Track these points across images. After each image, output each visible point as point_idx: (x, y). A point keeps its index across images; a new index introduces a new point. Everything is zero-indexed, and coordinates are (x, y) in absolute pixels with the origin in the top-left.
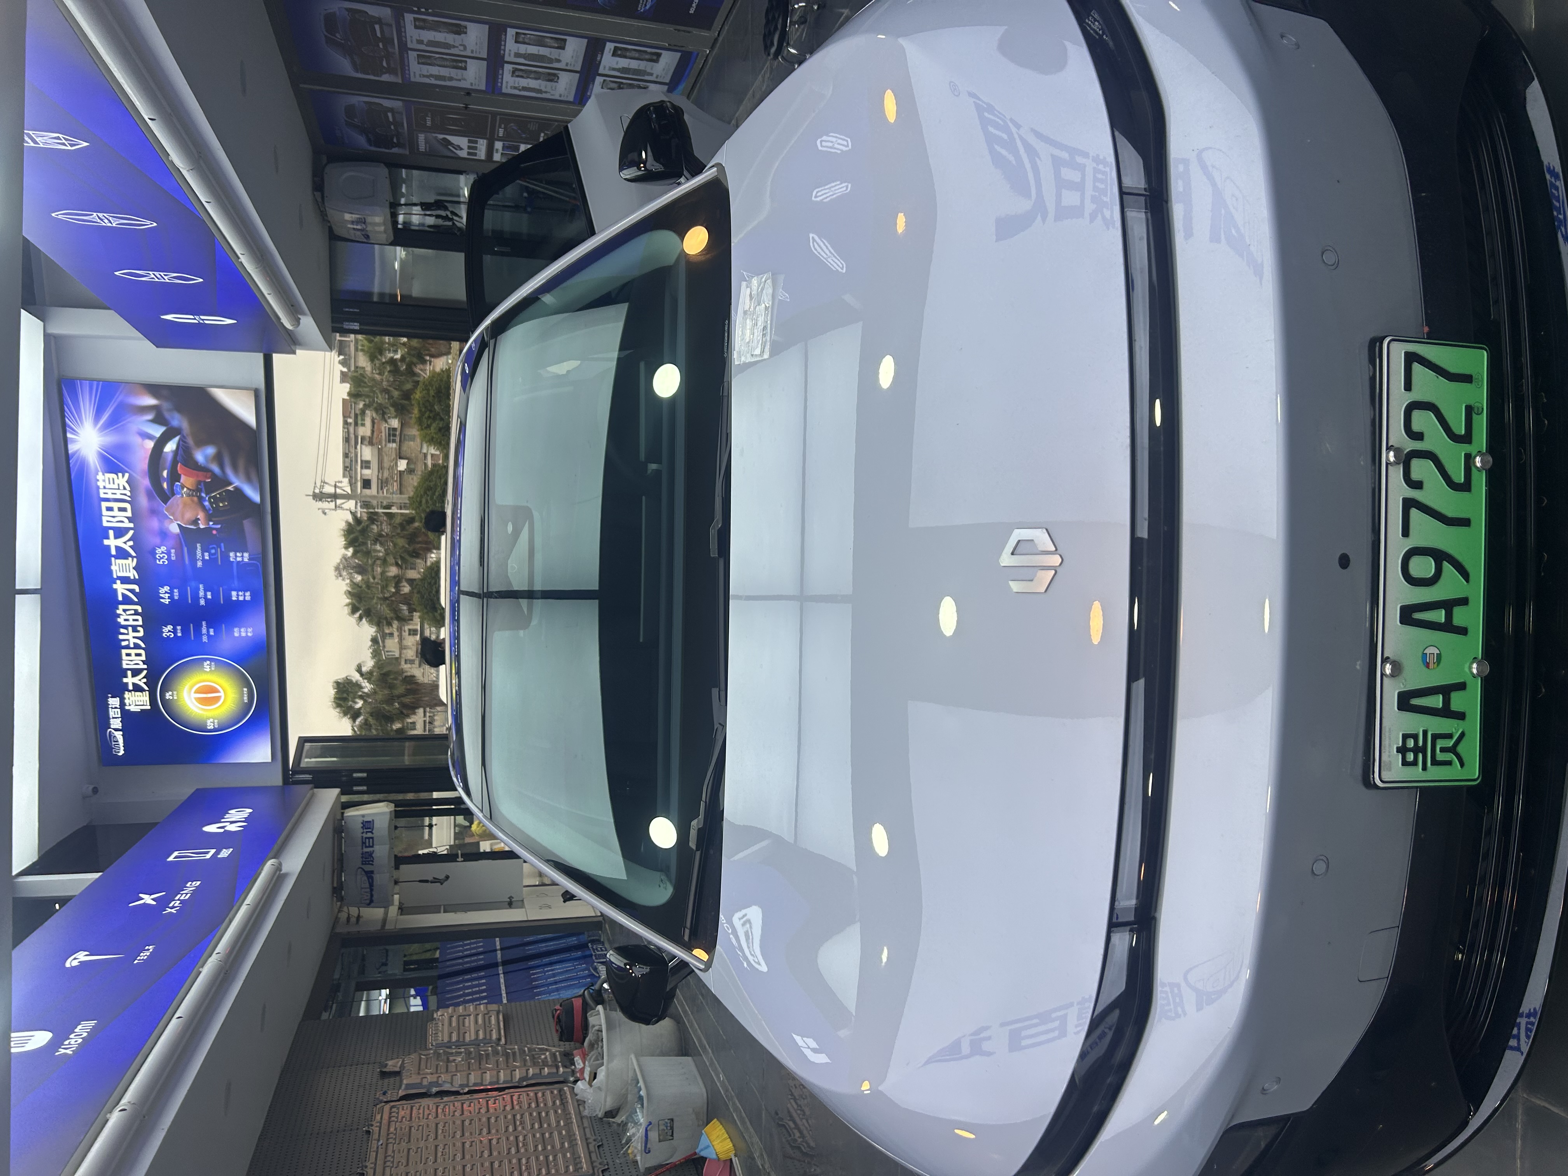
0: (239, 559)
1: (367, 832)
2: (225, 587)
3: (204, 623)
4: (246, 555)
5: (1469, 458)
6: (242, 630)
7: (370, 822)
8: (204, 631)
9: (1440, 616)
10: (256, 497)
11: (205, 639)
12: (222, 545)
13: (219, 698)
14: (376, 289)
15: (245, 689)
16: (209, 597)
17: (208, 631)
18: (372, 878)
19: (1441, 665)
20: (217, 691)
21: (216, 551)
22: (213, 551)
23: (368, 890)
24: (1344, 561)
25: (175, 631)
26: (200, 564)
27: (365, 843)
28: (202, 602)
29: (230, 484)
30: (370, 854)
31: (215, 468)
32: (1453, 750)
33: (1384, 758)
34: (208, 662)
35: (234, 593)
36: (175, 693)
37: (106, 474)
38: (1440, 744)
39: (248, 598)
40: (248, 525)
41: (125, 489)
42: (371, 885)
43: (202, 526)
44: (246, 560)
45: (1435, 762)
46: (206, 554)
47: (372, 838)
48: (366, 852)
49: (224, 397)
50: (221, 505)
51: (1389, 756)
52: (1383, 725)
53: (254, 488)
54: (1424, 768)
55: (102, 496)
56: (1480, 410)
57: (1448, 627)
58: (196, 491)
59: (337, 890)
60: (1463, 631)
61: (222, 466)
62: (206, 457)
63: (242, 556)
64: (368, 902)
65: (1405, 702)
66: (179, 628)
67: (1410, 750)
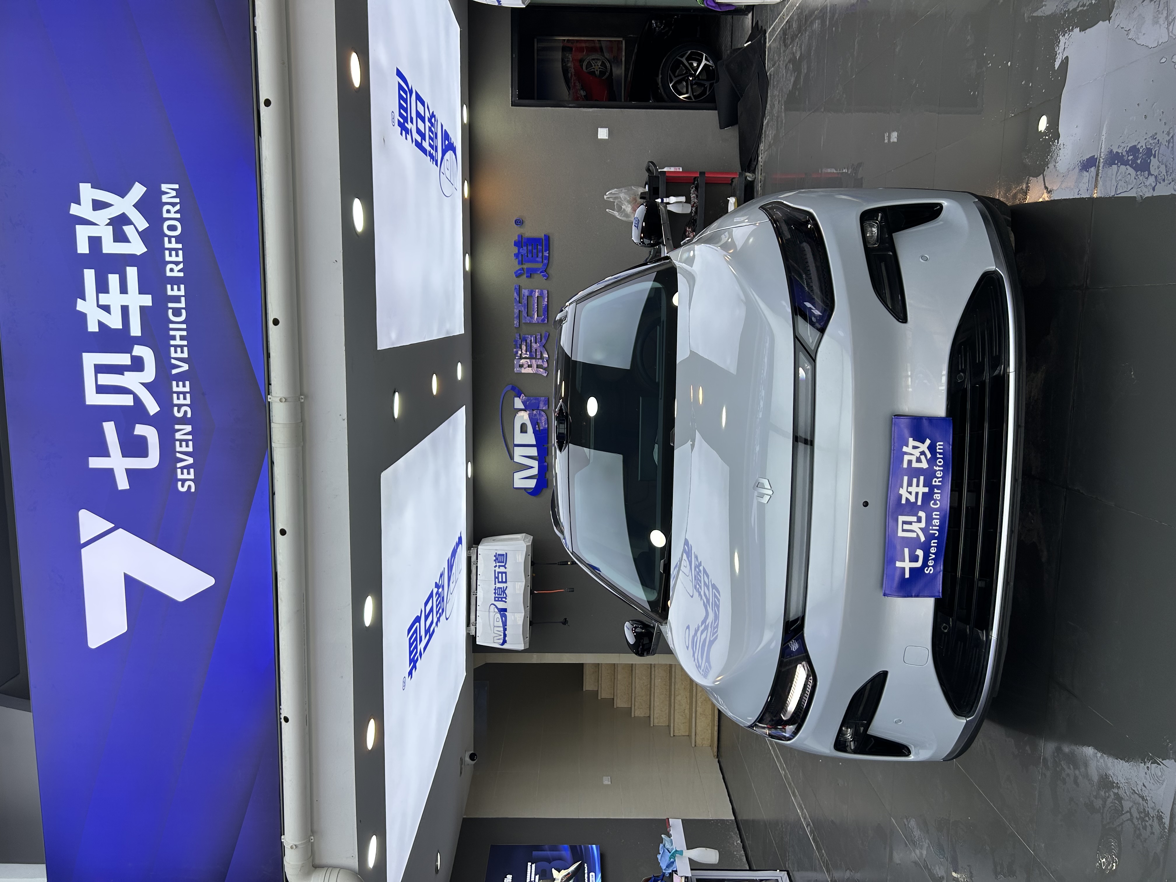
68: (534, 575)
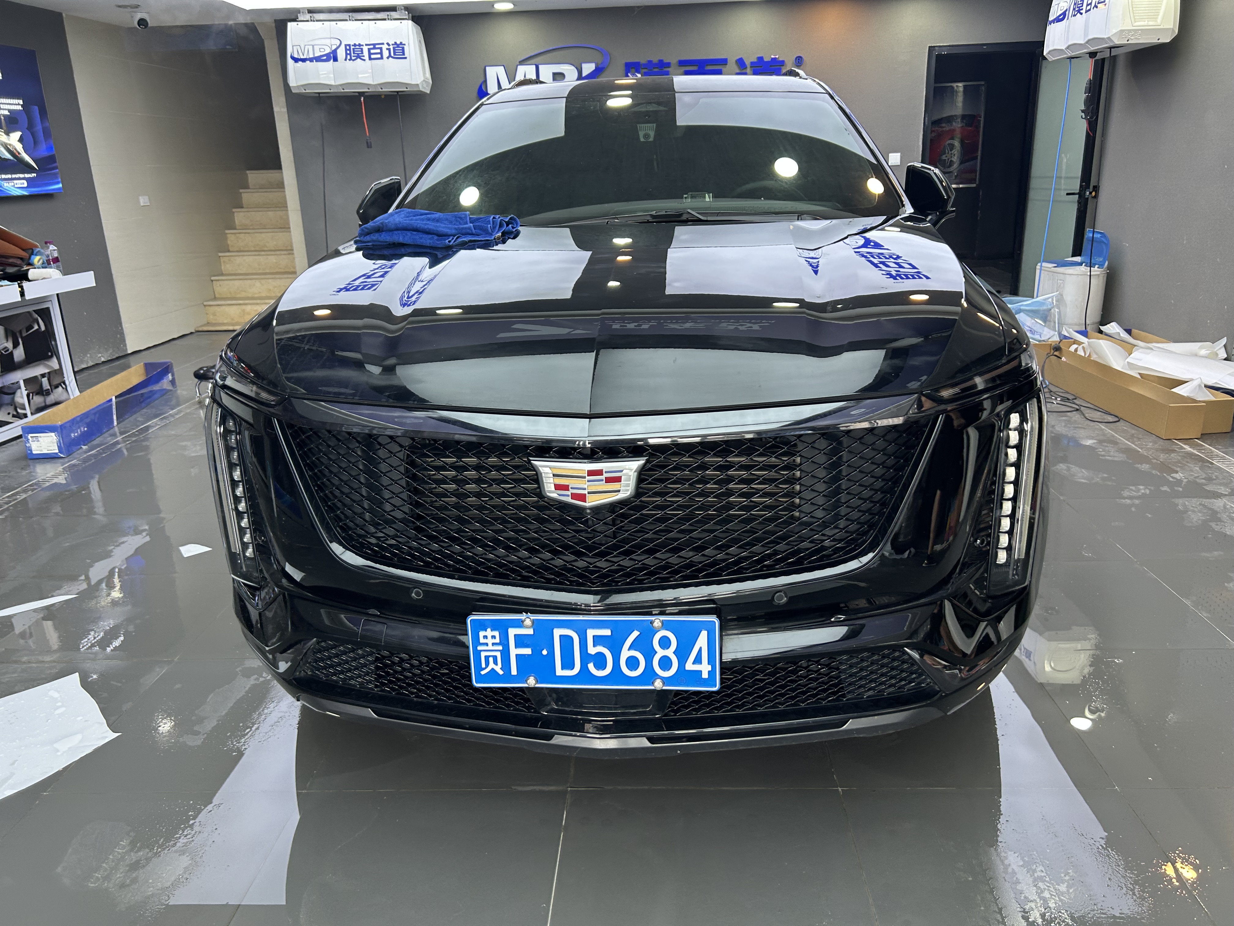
68: (383, 97)
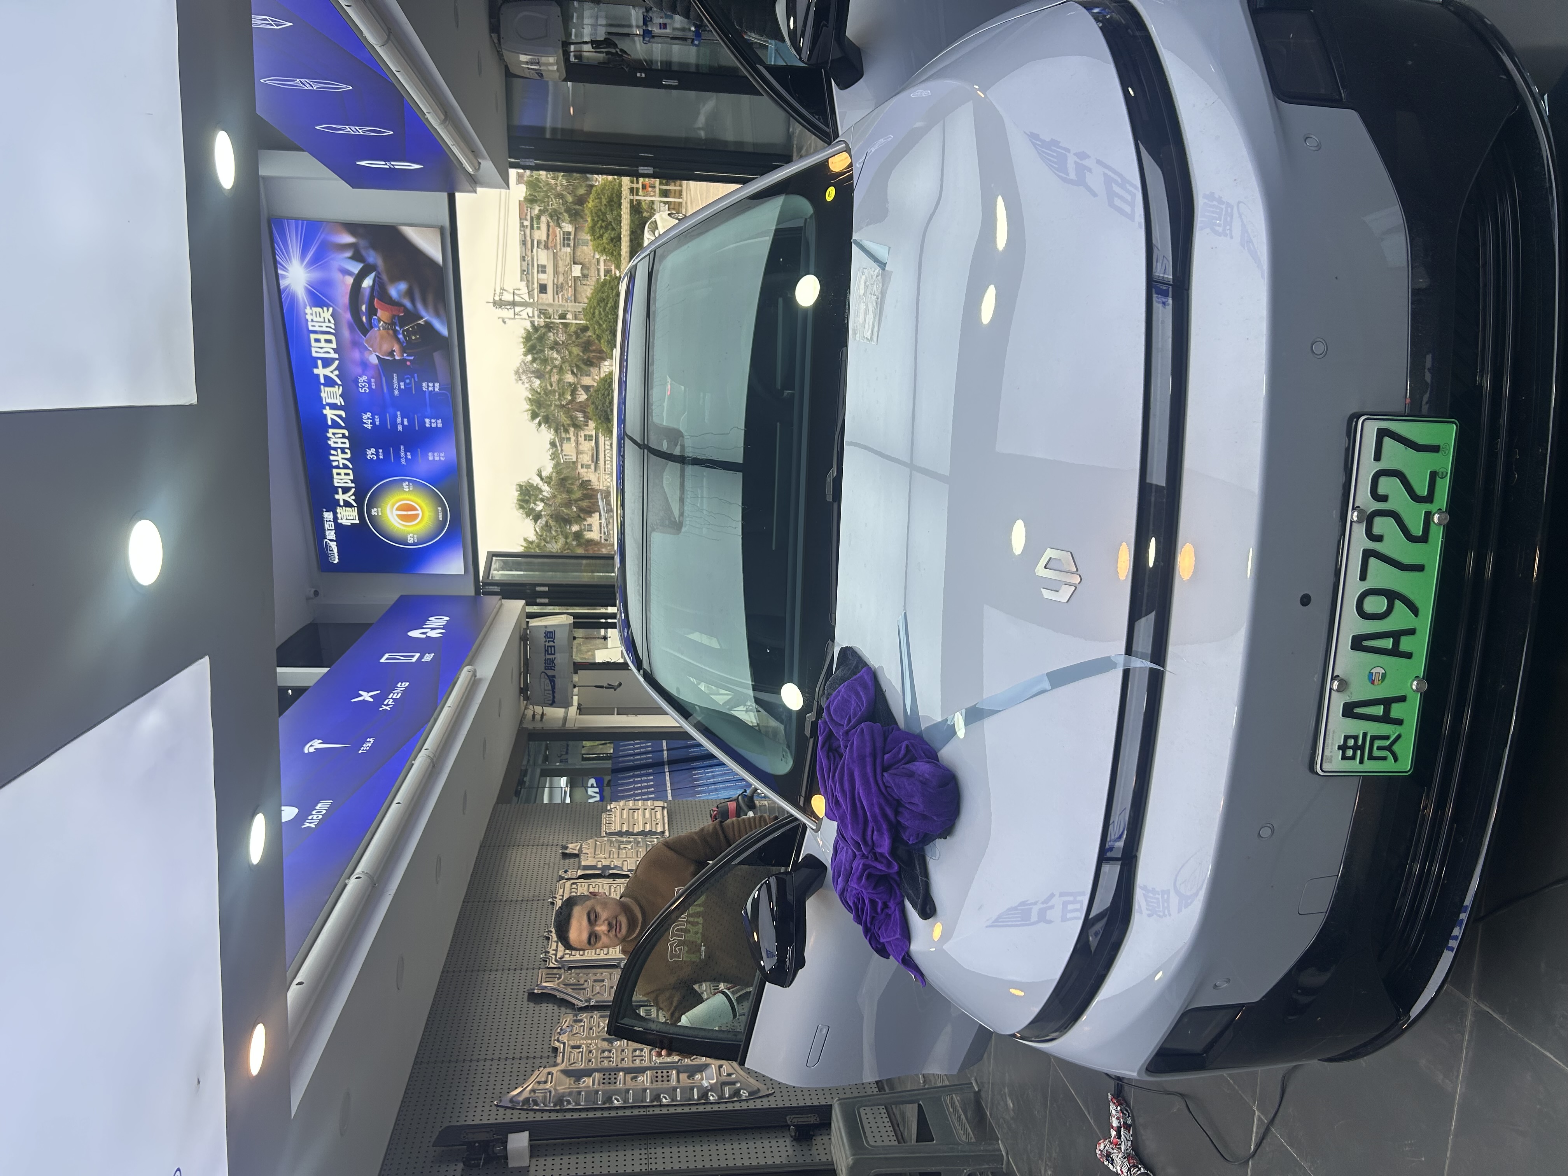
0: (431, 389)
1: (549, 641)
2: (420, 415)
3: (402, 447)
4: (437, 385)
5: (1428, 516)
6: (436, 454)
7: (552, 632)
8: (402, 454)
9: (1388, 643)
10: (444, 331)
11: (403, 461)
12: (416, 375)
13: (417, 516)
14: (548, 124)
15: (440, 509)
16: (406, 423)
17: (406, 455)
18: (554, 682)
19: (1385, 682)
20: (415, 509)
21: (411, 381)
22: (408, 381)
23: (551, 692)
24: (1306, 600)
25: (377, 454)
26: (396, 393)
27: (548, 651)
28: (400, 428)
29: (421, 318)
30: (552, 661)
31: (407, 303)
32: (1389, 748)
33: (1326, 753)
34: (407, 483)
35: (427, 421)
36: (379, 509)
37: (313, 308)
38: (1378, 743)
39: (440, 425)
40: (437, 357)
41: (329, 322)
42: (553, 688)
43: (397, 358)
44: (437, 390)
45: (1371, 757)
46: (402, 384)
47: (554, 647)
48: (549, 659)
49: (414, 235)
50: (413, 338)
51: (1331, 752)
52: (1328, 727)
53: (442, 322)
54: (1361, 762)
55: (311, 328)
56: (1444, 474)
57: (1395, 652)
58: (391, 325)
59: (524, 691)
60: (1408, 656)
61: (413, 301)
62: (398, 292)
63: (434, 386)
64: (550, 702)
65: (1349, 711)
66: (381, 451)
67: (1350, 747)
